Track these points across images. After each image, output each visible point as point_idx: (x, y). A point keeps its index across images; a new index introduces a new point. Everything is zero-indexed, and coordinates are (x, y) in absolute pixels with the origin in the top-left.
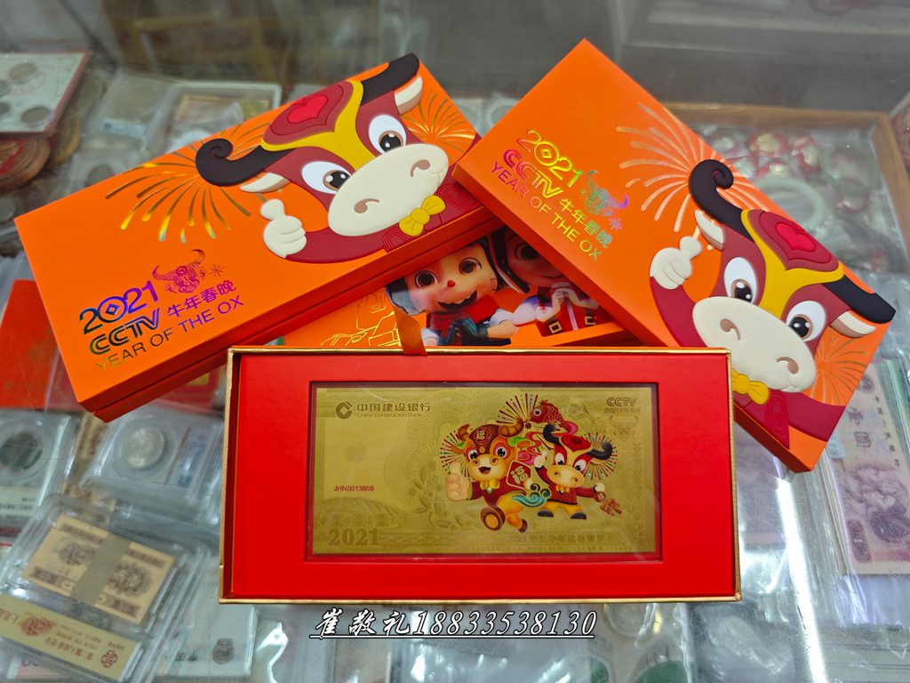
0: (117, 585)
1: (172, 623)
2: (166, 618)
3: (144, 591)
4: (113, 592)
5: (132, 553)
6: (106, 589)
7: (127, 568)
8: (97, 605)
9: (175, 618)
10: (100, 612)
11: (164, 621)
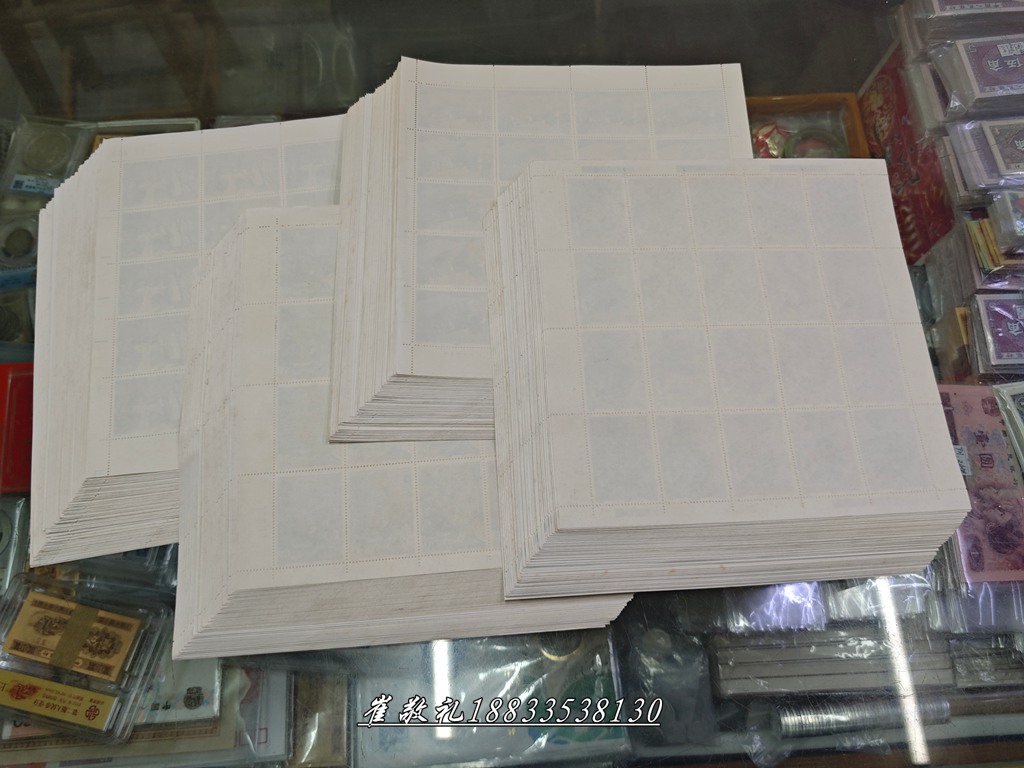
0: (91, 650)
1: (144, 679)
2: (138, 675)
3: (115, 653)
4: (88, 657)
5: (101, 620)
6: (81, 654)
7: (97, 634)
8: (74, 669)
9: (146, 674)
10: (79, 674)
11: (137, 677)
